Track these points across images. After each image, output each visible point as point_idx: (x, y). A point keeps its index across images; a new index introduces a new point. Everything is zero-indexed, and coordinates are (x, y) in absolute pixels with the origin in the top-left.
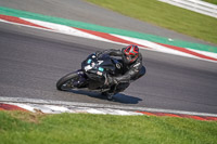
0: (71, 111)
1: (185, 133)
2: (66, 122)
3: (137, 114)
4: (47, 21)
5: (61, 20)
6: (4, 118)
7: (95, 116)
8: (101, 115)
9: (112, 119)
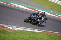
0: (22, 30)
1: (54, 38)
2: (21, 33)
3: (41, 32)
4: (18, 4)
5: (21, 4)
6: (4, 30)
7: (29, 31)
8: (31, 31)
9: (34, 33)
